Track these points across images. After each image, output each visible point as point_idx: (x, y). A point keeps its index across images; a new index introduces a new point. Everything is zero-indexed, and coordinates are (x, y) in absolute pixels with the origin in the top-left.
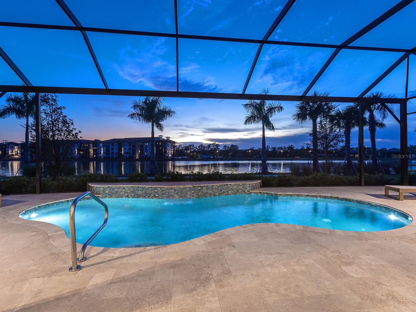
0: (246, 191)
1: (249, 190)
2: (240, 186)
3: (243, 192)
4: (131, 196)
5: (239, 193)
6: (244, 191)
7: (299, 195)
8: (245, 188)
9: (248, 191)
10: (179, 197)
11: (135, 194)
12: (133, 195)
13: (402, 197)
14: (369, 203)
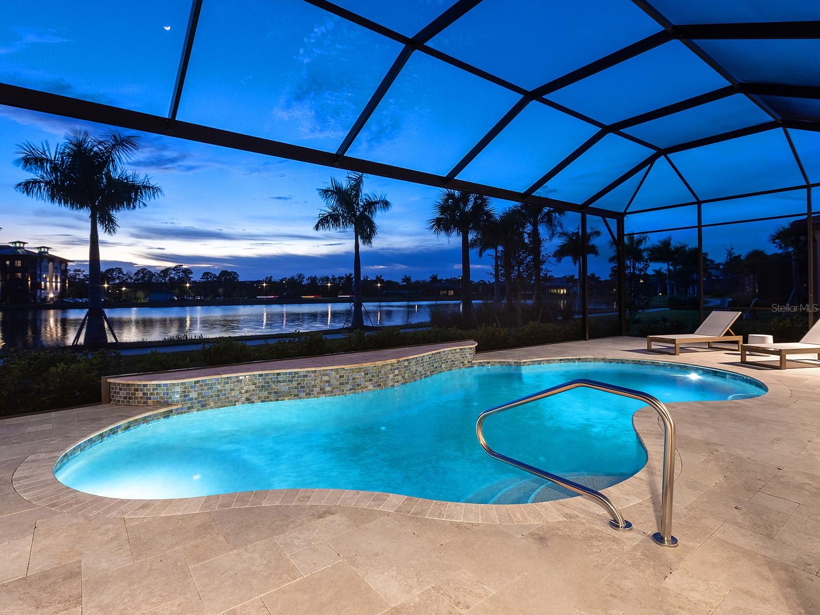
0: (466, 362)
1: (470, 360)
2: (456, 353)
3: (462, 365)
4: (259, 398)
5: (455, 367)
6: (462, 363)
7: (550, 360)
8: (463, 357)
9: (469, 362)
10: (374, 386)
11: (270, 393)
12: (266, 394)
13: (678, 350)
14: (653, 363)
